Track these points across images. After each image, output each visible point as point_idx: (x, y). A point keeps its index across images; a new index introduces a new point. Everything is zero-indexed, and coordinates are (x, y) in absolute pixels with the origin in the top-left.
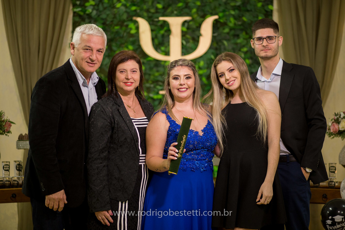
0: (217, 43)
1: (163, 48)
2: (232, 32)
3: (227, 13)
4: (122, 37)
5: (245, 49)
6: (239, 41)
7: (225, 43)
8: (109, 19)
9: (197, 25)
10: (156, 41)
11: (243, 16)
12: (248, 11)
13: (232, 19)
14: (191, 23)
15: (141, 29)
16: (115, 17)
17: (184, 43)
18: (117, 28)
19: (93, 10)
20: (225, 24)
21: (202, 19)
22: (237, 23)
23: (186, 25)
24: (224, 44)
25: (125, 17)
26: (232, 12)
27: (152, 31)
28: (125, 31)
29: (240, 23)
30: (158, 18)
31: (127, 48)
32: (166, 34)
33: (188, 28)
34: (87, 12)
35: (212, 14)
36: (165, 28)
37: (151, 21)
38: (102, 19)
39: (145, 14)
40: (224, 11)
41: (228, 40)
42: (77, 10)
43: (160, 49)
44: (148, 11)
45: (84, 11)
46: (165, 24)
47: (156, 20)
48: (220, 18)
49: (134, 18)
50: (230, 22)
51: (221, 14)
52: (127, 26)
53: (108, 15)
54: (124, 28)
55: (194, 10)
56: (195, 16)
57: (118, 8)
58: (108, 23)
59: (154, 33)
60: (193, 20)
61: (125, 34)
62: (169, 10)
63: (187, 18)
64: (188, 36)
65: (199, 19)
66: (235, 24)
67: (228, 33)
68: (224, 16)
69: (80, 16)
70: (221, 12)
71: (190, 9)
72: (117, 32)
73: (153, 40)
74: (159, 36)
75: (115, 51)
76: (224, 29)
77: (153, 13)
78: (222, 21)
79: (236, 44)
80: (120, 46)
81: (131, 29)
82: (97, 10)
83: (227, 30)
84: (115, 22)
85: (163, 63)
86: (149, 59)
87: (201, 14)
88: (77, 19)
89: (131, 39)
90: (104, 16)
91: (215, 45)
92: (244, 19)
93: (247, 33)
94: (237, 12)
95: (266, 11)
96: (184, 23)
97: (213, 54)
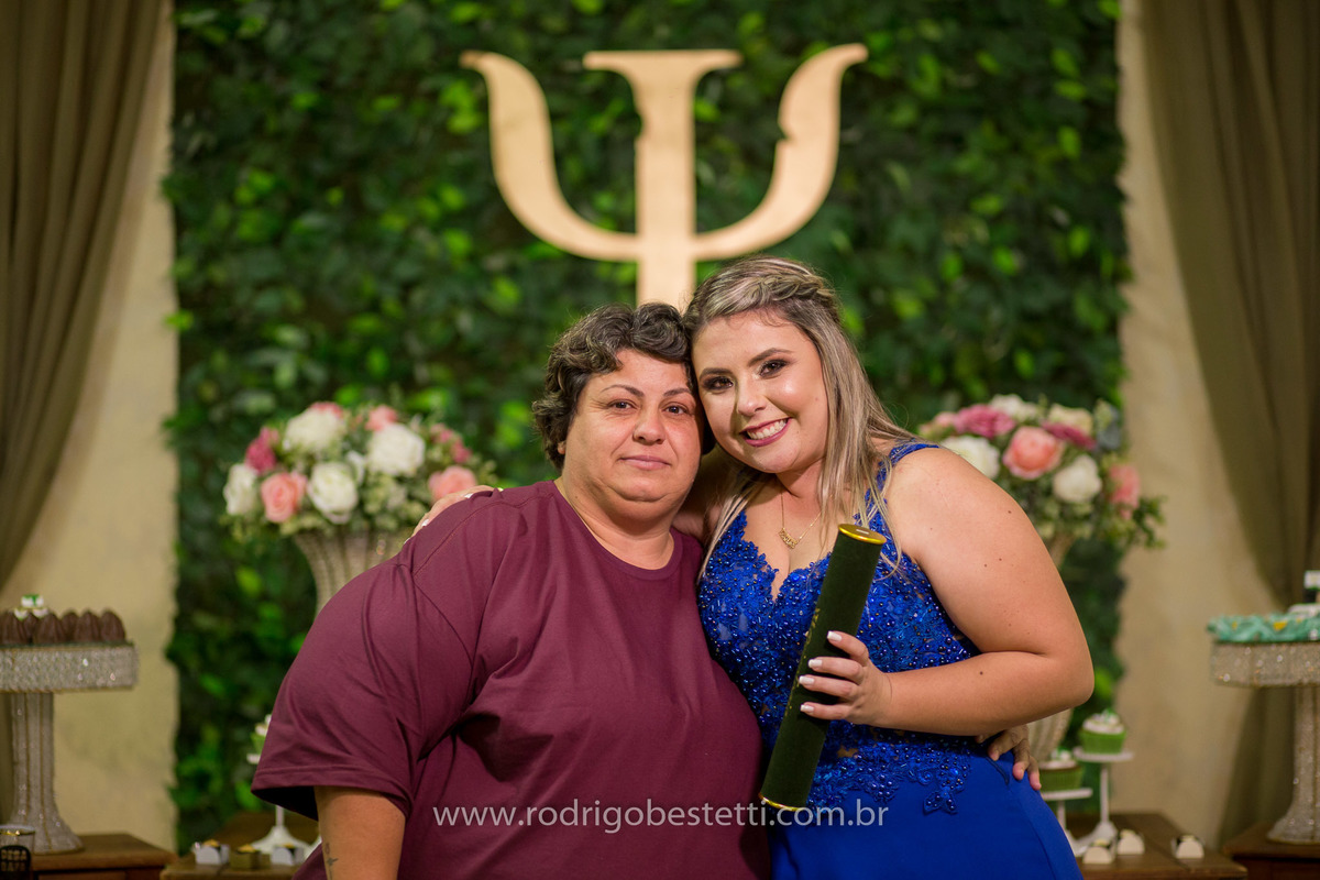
0: (860, 175)
1: (605, 201)
2: (932, 125)
3: (905, 35)
4: (411, 149)
5: (991, 204)
6: (966, 164)
7: (899, 174)
8: (350, 65)
9: (768, 89)
10: (574, 168)
11: (978, 46)
12: (1002, 24)
13: (929, 65)
14: (738, 82)
15: (501, 112)
16: (375, 55)
17: (707, 174)
18: (386, 104)
19: (273, 17)
20: (895, 88)
21: (787, 63)
22: (953, 78)
23: (714, 89)
24: (889, 180)
25: (423, 52)
26: (931, 31)
27: (554, 117)
28: (424, 121)
29: (967, 81)
30: (579, 56)
31: (435, 196)
32: (619, 133)
33: (724, 105)
34: (246, 30)
35: (835, 40)
36: (616, 107)
37: (550, 72)
38: (316, 63)
39: (520, 40)
40: (892, 25)
41: (910, 161)
42: (198, 18)
43: (590, 201)
44: (531, 24)
45: (231, 24)
46: (616, 87)
47: (572, 66)
48: (872, 57)
49: (470, 59)
50: (920, 73)
51: (879, 41)
52: (434, 95)
53: (342, 45)
54: (419, 107)
55: (752, 22)
56: (758, 48)
57: (390, 13)
58: (343, 80)
59: (565, 127)
60: (746, 66)
61: (425, 136)
62: (634, 21)
63: (719, 59)
64: (723, 143)
65: (775, 63)
66: (944, 85)
67: (911, 130)
68: (895, 48)
69: (209, 49)
70: (875, 29)
71: (733, 16)
72: (387, 127)
73: (559, 159)
74: (588, 141)
75: (375, 215)
76: (890, 108)
77: (559, 36)
78: (882, 70)
79: (950, 178)
80: (402, 190)
81: (452, 110)
82: (292, 20)
83: (905, 115)
84: (378, 76)
85: (603, 272)
86: (539, 250)
87: (785, 36)
88: (196, 63)
89: (457, 158)
90: (323, 49)
91: (850, 185)
92: (987, 62)
93: (1000, 129)
94: (952, 27)
95: (1091, 26)
96: (705, 83)
97: (841, 224)
